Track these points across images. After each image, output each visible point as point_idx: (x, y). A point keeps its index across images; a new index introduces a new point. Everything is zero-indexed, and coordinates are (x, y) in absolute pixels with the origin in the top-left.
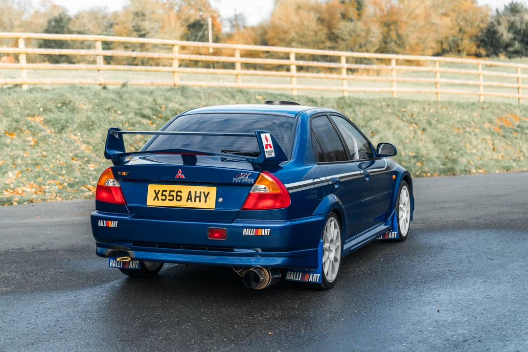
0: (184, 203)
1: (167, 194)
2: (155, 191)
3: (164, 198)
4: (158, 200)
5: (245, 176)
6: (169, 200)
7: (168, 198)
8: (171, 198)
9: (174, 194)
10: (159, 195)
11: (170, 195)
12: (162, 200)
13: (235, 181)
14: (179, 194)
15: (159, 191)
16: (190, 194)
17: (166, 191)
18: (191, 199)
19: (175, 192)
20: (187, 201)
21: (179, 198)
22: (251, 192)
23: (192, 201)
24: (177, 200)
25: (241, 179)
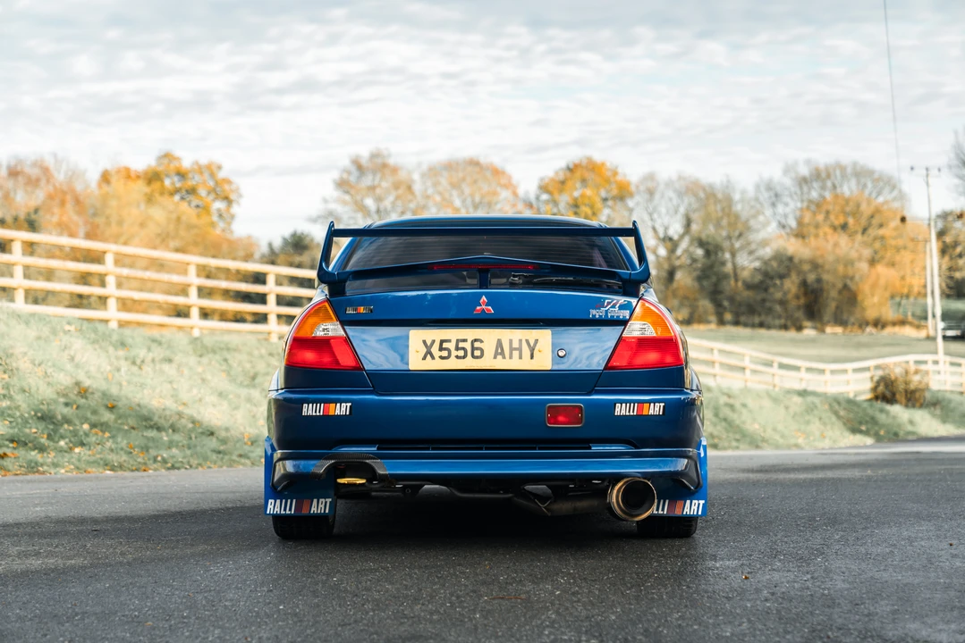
0: (489, 362)
1: (451, 346)
2: (424, 342)
3: (445, 354)
4: (433, 358)
5: (614, 306)
6: (457, 357)
7: (454, 353)
8: (461, 353)
9: (467, 346)
10: (435, 350)
11: (457, 348)
12: (441, 358)
13: (595, 316)
14: (477, 345)
15: (434, 341)
16: (499, 344)
17: (449, 341)
18: (502, 353)
19: (469, 342)
20: (495, 357)
21: (477, 353)
22: (625, 335)
23: (504, 358)
24: (473, 356)
25: (606, 311)
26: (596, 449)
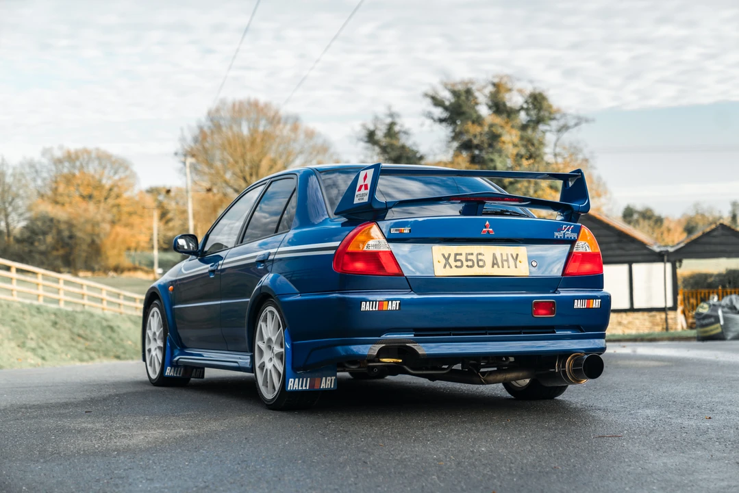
0: (488, 270)
1: (463, 258)
2: (444, 255)
3: (459, 264)
4: (451, 267)
5: (568, 230)
6: (467, 266)
7: (465, 263)
8: (470, 263)
9: (474, 258)
10: (451, 260)
11: (467, 260)
12: (456, 266)
13: (557, 237)
14: (480, 257)
15: (449, 255)
16: (494, 257)
17: (461, 254)
18: (497, 264)
19: (475, 254)
20: (493, 267)
21: (481, 263)
22: (575, 250)
23: (499, 267)
24: (479, 266)
25: (564, 233)
26: (558, 333)
